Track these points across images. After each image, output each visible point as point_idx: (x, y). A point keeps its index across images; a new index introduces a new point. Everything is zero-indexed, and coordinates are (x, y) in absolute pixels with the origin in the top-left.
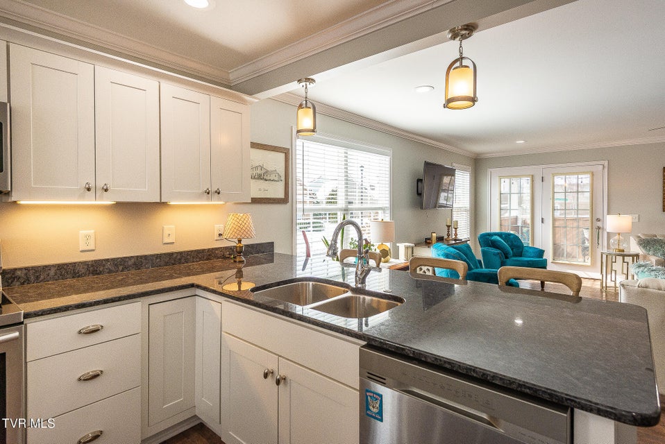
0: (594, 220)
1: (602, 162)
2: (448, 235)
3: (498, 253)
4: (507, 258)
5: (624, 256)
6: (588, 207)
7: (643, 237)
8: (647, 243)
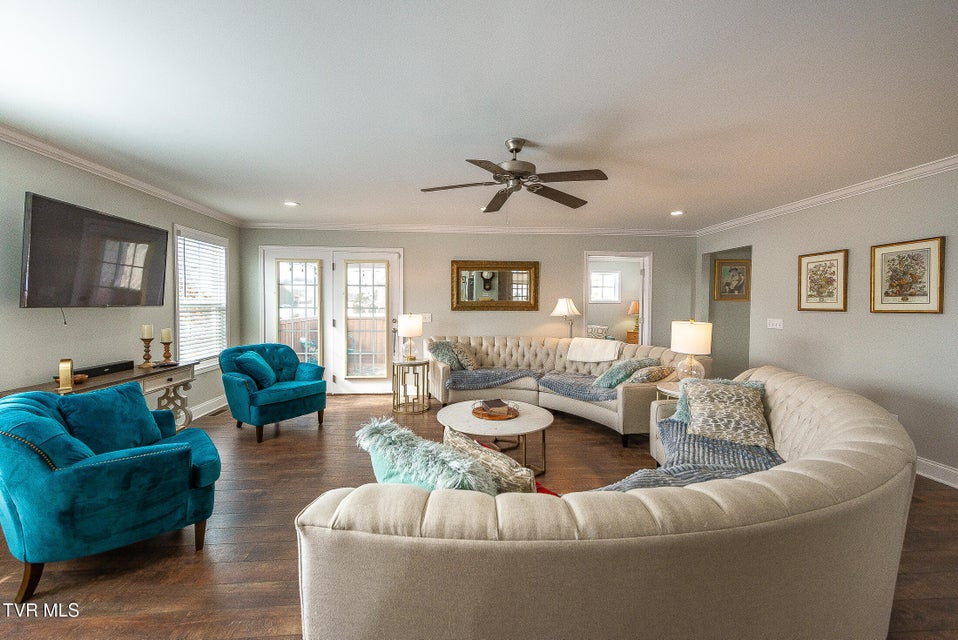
0: (391, 321)
1: (397, 250)
2: (147, 358)
3: (244, 383)
4: (261, 387)
5: (415, 365)
6: (384, 306)
7: (434, 341)
8: (435, 348)
